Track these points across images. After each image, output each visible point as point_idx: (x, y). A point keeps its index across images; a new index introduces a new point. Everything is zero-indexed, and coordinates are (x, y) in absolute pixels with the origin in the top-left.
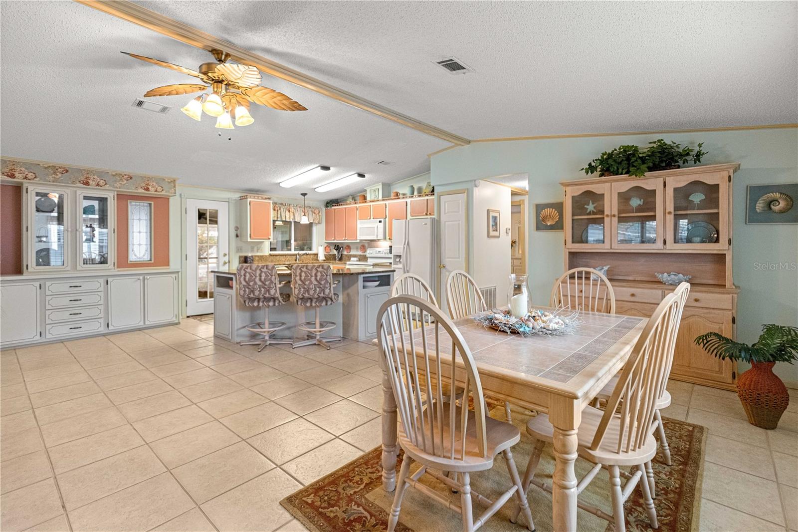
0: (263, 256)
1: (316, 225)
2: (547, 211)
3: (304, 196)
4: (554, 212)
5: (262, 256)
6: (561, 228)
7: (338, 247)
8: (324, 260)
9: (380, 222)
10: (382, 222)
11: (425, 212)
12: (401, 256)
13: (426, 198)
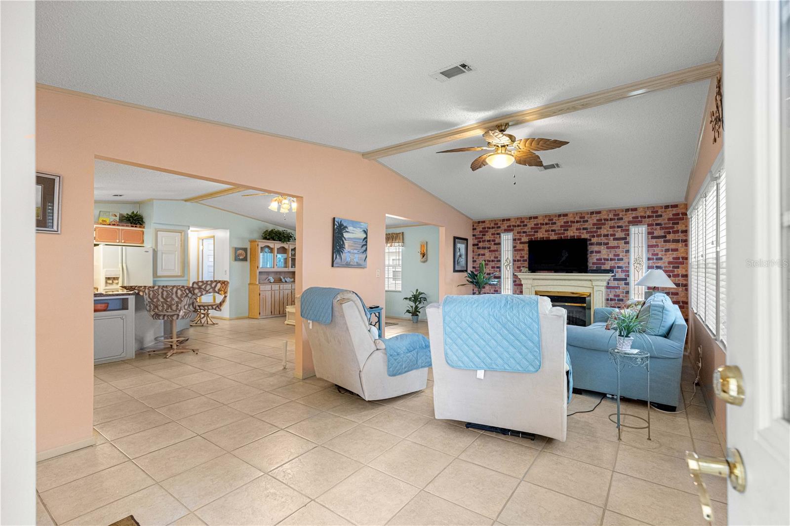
2: (240, 252)
4: (243, 252)
6: (246, 260)
11: (119, 240)
12: (117, 278)
13: (120, 228)
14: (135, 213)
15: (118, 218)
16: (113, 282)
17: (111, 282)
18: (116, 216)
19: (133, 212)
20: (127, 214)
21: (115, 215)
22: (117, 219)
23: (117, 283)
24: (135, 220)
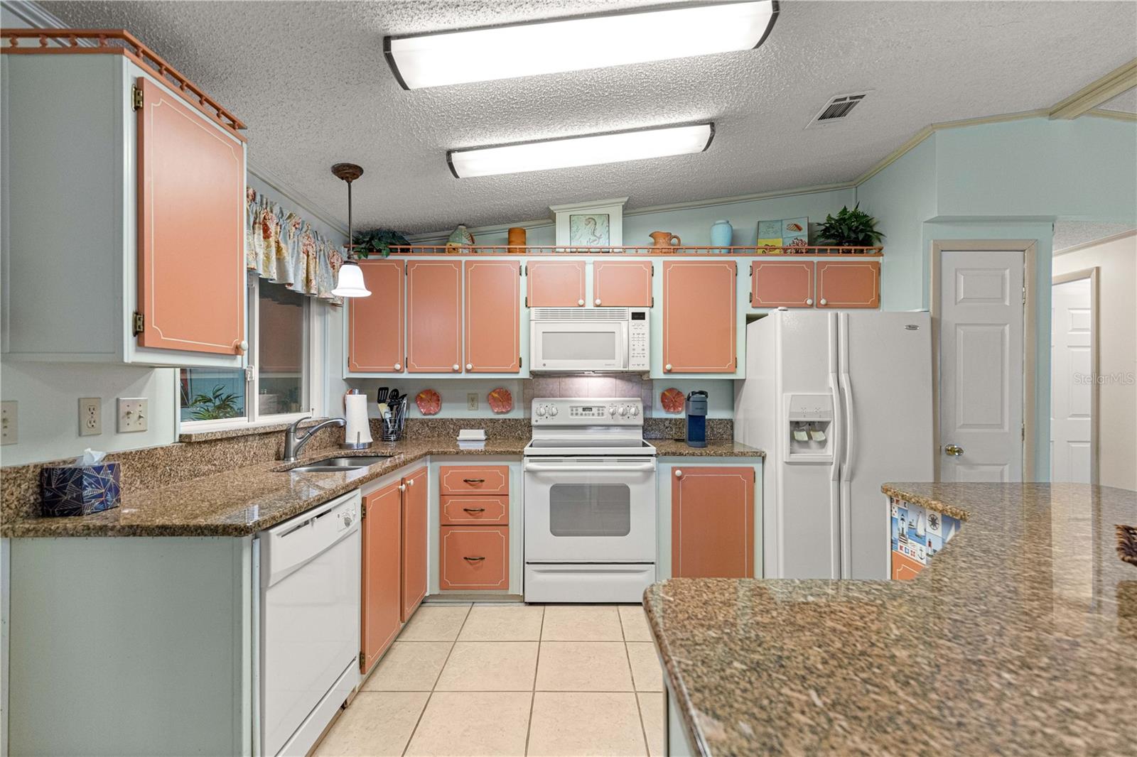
0: (151, 452)
1: (324, 314)
3: (349, 183)
5: (147, 456)
7: (390, 395)
8: (370, 445)
9: (638, 316)
10: (647, 316)
11: (812, 299)
12: (823, 426)
13: (815, 259)
14: (851, 209)
15: (805, 232)
16: (810, 437)
17: (802, 436)
18: (799, 229)
19: (845, 208)
20: (829, 218)
21: (796, 226)
22: (804, 236)
23: (823, 444)
24: (854, 231)
